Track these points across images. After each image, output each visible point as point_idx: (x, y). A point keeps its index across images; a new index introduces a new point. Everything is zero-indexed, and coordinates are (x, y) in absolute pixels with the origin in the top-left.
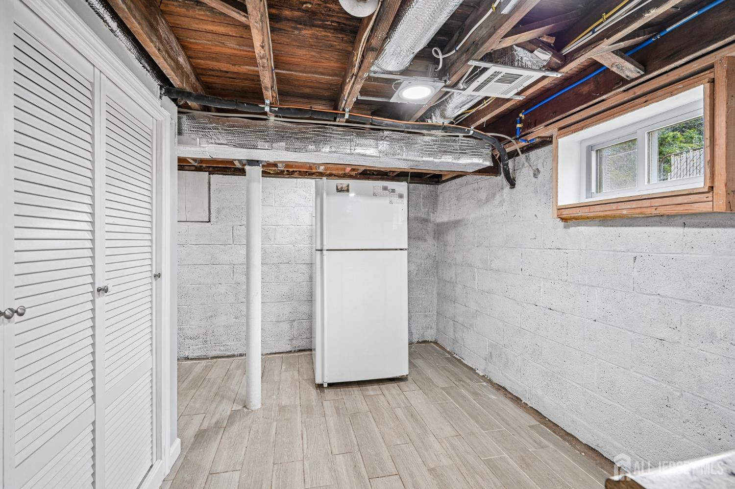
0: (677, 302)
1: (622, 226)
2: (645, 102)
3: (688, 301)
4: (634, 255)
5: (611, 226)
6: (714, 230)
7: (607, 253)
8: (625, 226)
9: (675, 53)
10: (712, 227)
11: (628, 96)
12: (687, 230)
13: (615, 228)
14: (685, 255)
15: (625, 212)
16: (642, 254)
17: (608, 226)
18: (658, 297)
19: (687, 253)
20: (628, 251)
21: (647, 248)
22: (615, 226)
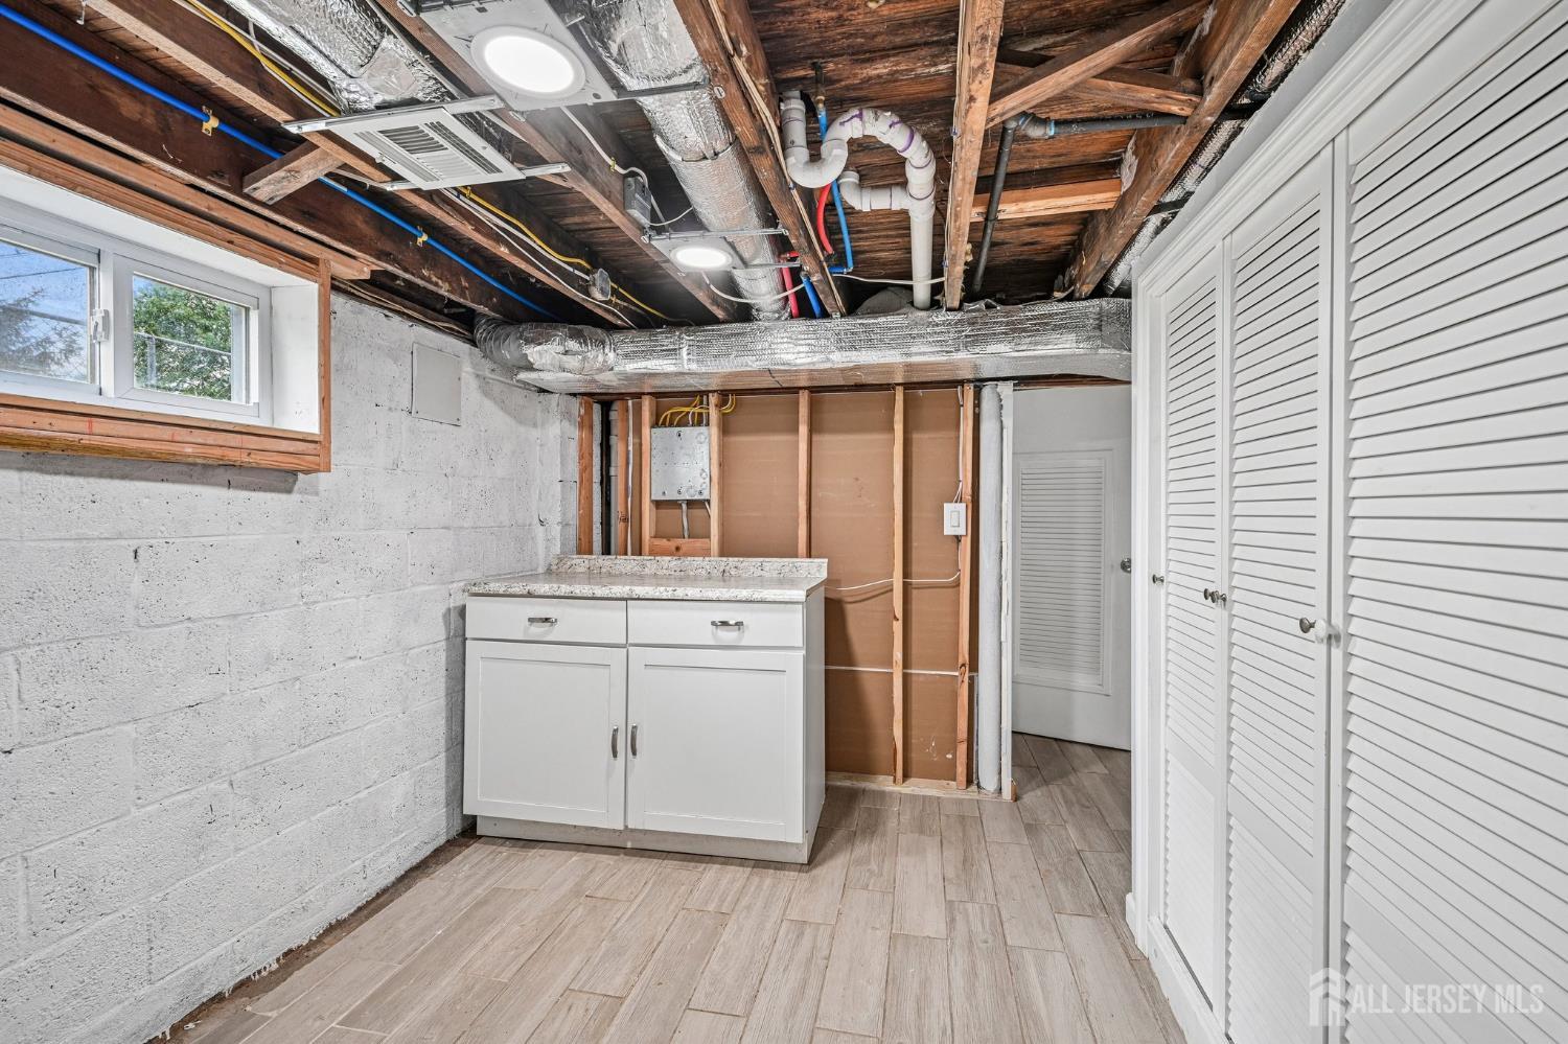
0: (220, 622)
1: (101, 476)
2: (229, 242)
3: (235, 616)
4: (134, 544)
5: (66, 473)
6: (269, 496)
7: (57, 545)
8: (111, 477)
9: (311, 215)
10: (265, 491)
11: (196, 203)
12: (232, 493)
13: (81, 480)
14: (230, 538)
15: (189, 450)
16: (152, 542)
17: (56, 473)
18: (187, 624)
19: (234, 534)
20: (120, 536)
21: (163, 528)
22: (80, 475)
